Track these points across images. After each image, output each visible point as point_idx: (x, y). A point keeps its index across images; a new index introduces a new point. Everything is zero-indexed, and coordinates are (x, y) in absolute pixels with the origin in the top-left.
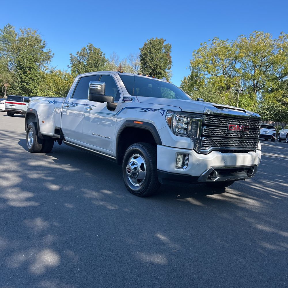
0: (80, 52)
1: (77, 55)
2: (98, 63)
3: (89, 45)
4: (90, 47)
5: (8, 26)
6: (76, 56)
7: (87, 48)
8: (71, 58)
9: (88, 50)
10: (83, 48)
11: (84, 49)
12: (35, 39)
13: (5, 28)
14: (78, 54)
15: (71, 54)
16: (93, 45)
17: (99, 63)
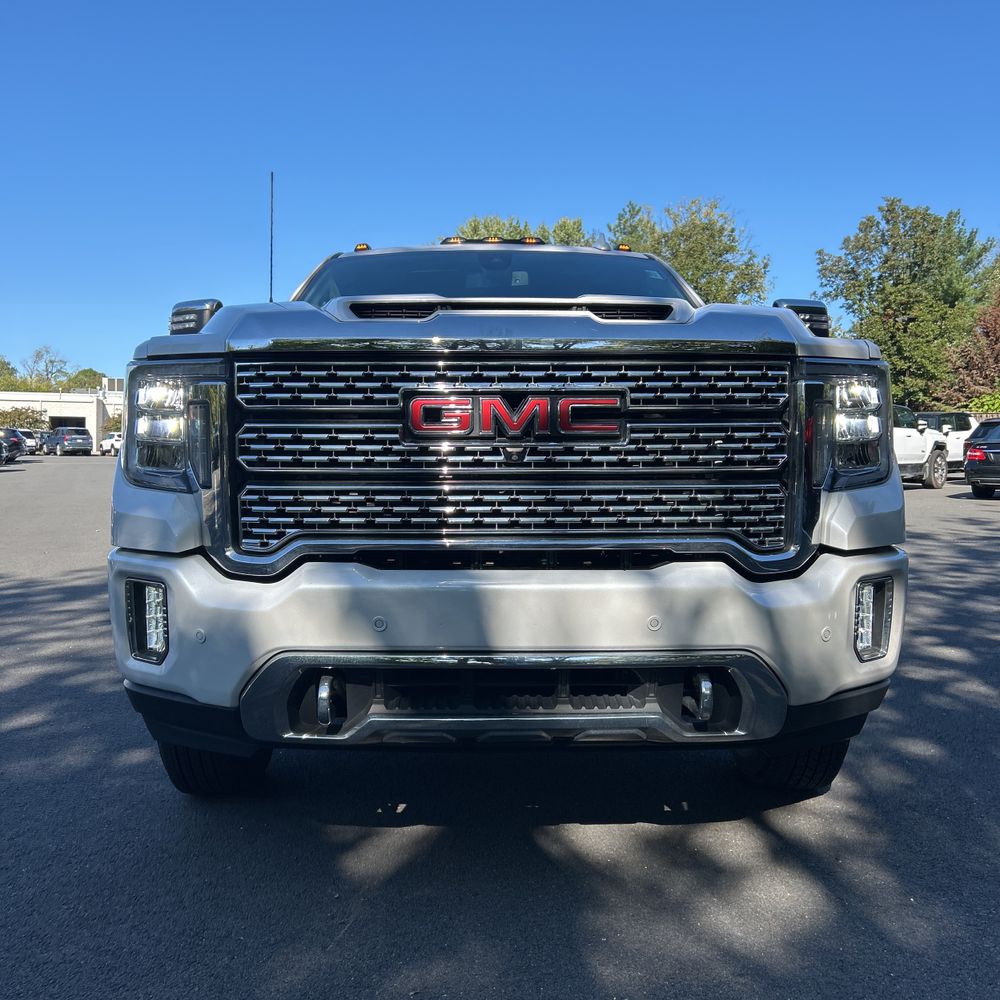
0: (852, 238)
1: (844, 251)
2: (923, 263)
3: (884, 204)
4: (890, 212)
5: (627, 210)
6: (842, 253)
7: (878, 217)
8: (820, 267)
9: (883, 223)
10: (864, 220)
11: (868, 225)
12: (703, 229)
13: (621, 217)
14: (847, 248)
15: (820, 253)
16: (899, 201)
17: (930, 262)
